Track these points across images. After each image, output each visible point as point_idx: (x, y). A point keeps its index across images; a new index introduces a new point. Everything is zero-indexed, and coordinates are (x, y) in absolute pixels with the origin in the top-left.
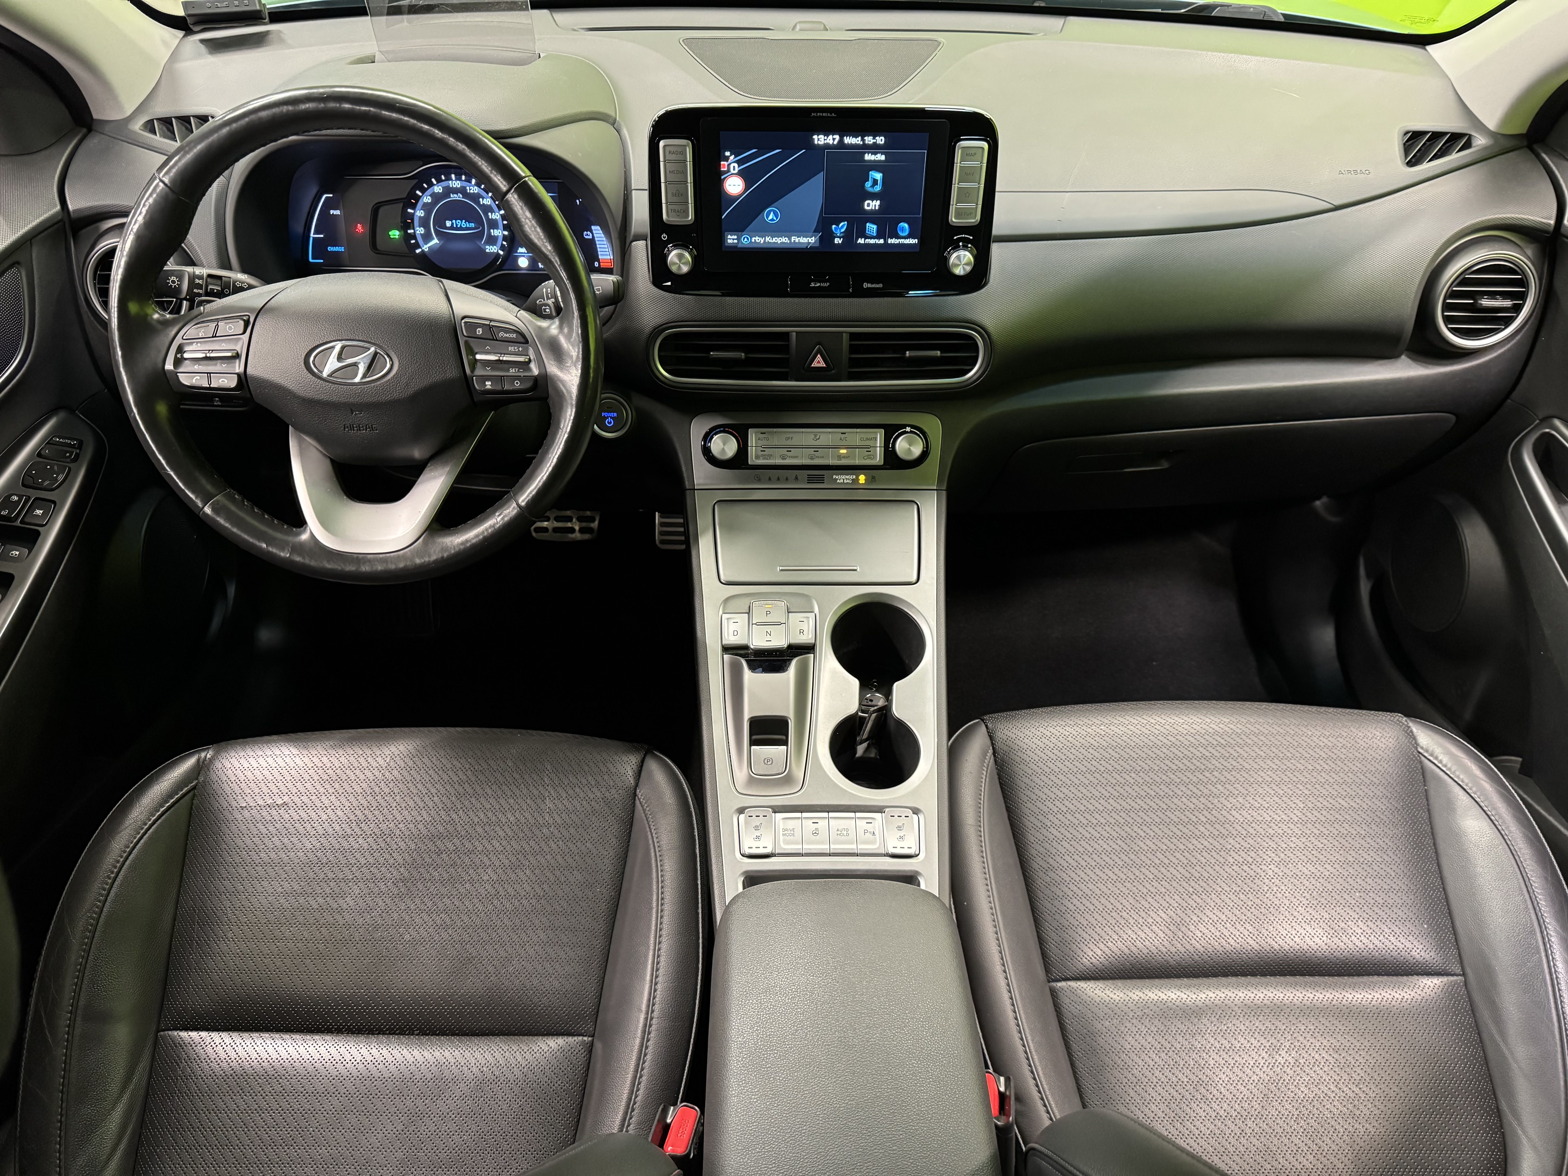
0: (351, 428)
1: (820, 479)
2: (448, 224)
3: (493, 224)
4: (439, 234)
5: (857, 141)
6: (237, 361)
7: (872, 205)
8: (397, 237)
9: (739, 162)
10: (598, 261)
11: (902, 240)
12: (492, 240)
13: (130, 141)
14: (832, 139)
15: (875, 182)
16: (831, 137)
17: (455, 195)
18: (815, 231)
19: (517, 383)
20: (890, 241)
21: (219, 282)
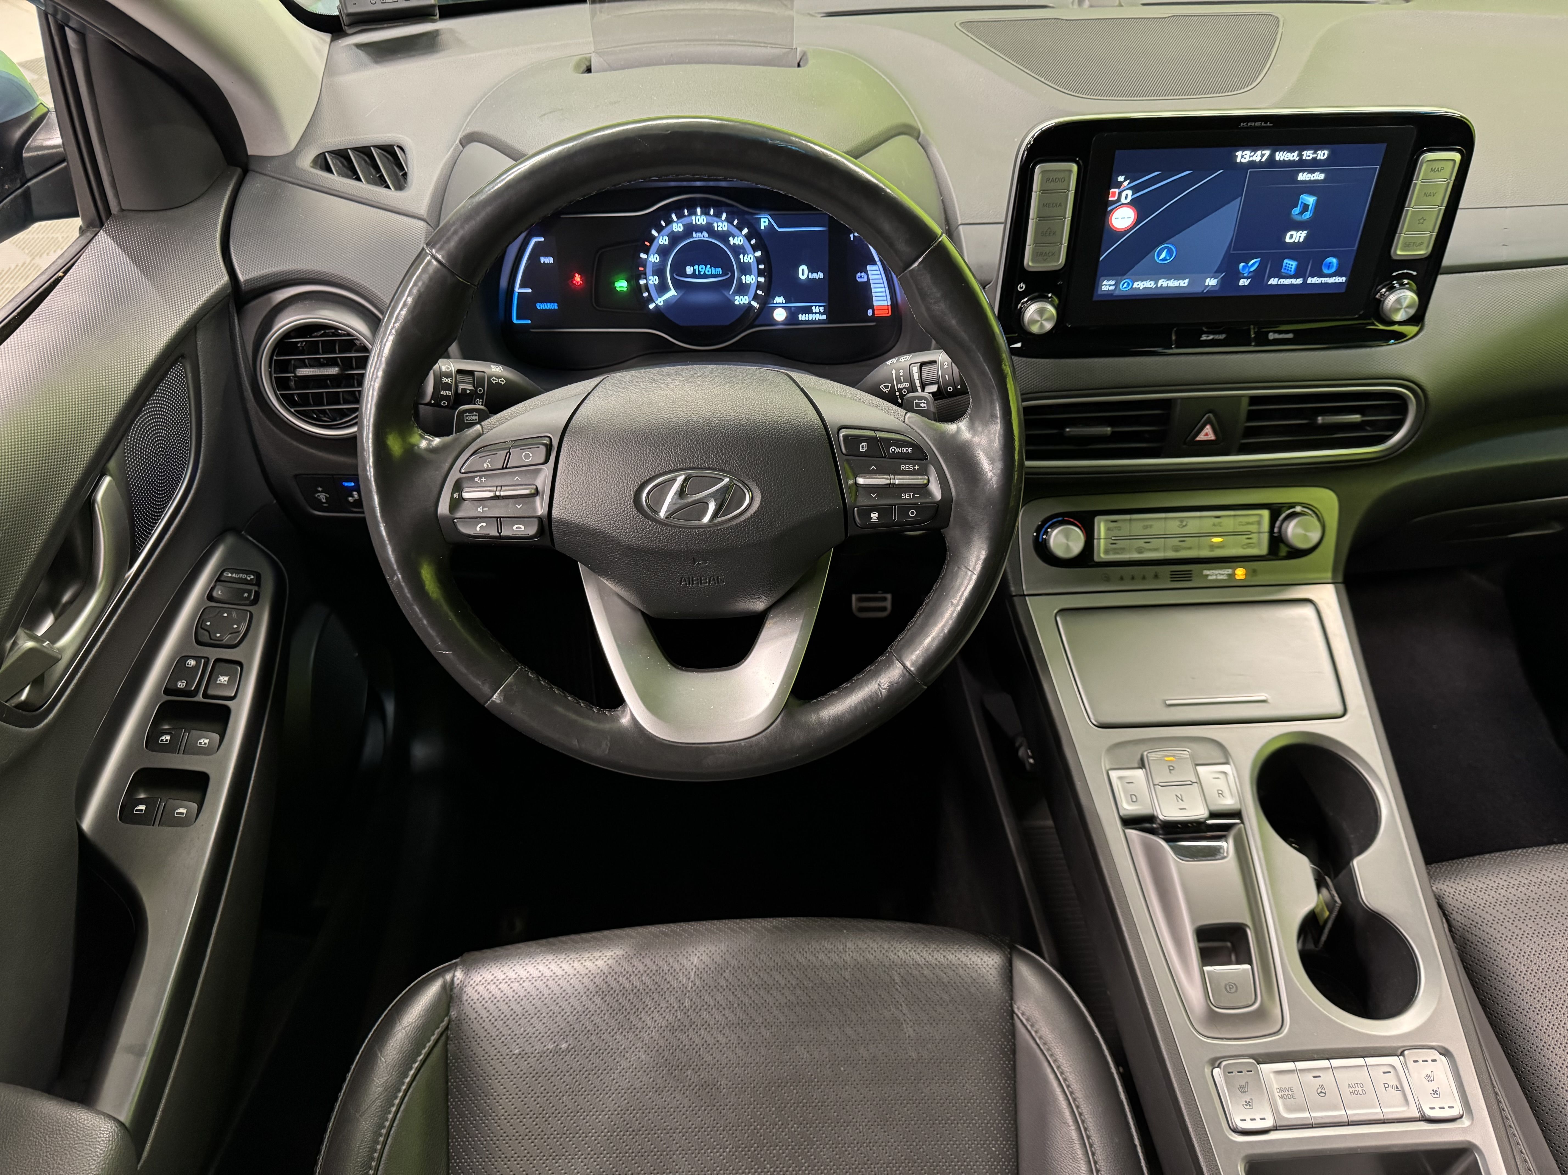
0: (690, 580)
1: (1187, 576)
2: (689, 270)
3: (745, 269)
4: (678, 285)
5: (1293, 156)
6: (538, 499)
7: (1297, 236)
8: (625, 289)
9: (1135, 189)
10: (872, 307)
11: (1326, 279)
12: (743, 289)
13: (302, 183)
14: (1260, 156)
15: (1306, 207)
16: (1259, 153)
17: (699, 234)
18: (1216, 272)
19: (912, 513)
20: (1310, 280)
21: (470, 379)
